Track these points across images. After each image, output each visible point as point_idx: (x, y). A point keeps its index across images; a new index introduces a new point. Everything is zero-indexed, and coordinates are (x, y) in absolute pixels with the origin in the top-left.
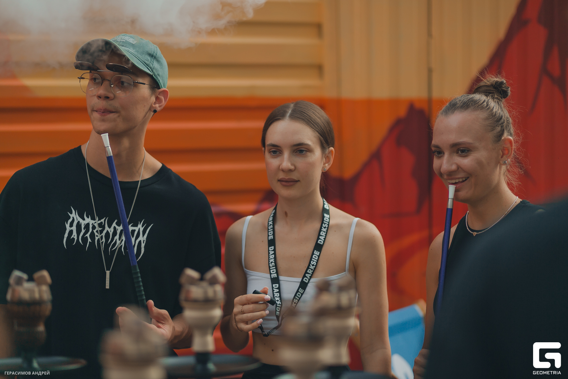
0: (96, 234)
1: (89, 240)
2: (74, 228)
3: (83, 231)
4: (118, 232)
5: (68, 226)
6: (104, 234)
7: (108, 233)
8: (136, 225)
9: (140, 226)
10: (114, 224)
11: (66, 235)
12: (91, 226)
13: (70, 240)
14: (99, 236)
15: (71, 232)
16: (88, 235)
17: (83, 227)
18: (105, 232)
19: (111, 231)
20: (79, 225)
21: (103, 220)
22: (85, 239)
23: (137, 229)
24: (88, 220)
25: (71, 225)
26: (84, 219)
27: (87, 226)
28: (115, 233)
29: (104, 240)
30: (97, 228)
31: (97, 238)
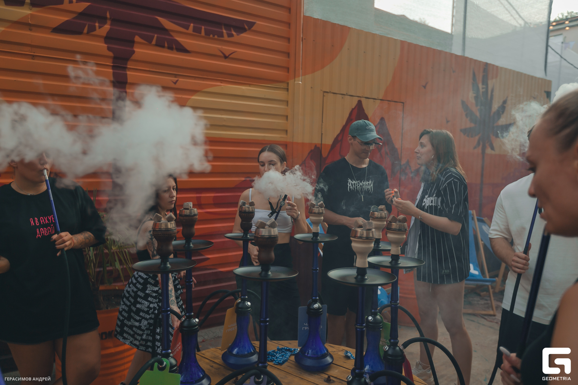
0: (357, 186)
1: (356, 188)
2: (351, 185)
3: (354, 186)
4: (364, 184)
5: (348, 184)
6: (360, 186)
7: (361, 185)
8: (369, 181)
9: (370, 181)
10: (362, 182)
11: (349, 188)
12: (355, 184)
13: (350, 189)
14: (359, 187)
15: (350, 186)
16: (355, 187)
17: (353, 184)
18: (360, 185)
19: (362, 184)
20: (352, 184)
21: (359, 181)
22: (354, 188)
23: (369, 182)
24: (354, 182)
25: (350, 184)
26: (353, 182)
27: (354, 184)
28: (363, 185)
29: (360, 188)
30: (358, 184)
31: (358, 188)
